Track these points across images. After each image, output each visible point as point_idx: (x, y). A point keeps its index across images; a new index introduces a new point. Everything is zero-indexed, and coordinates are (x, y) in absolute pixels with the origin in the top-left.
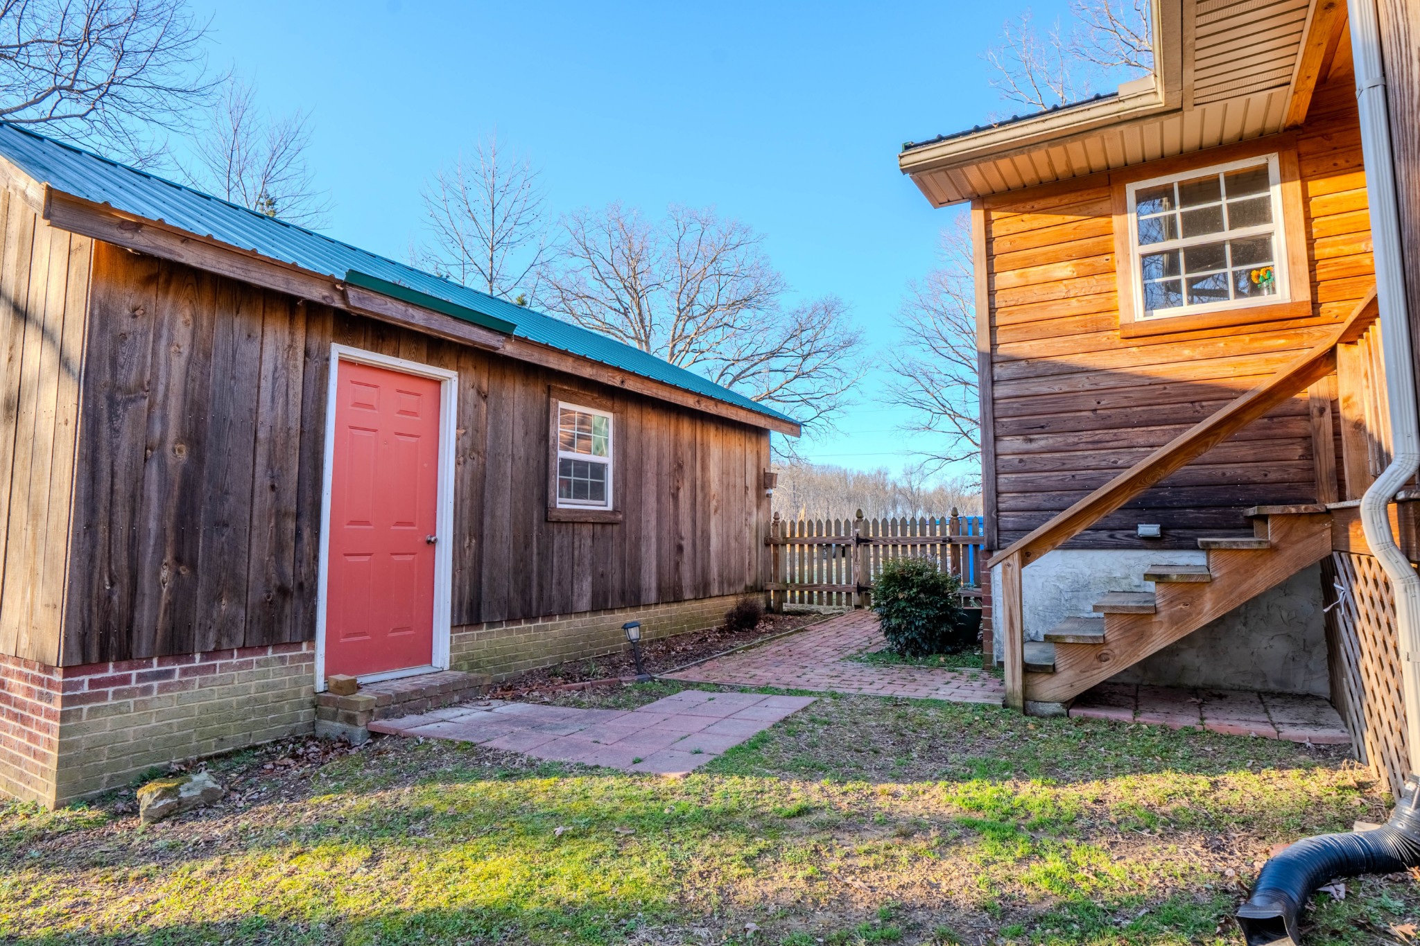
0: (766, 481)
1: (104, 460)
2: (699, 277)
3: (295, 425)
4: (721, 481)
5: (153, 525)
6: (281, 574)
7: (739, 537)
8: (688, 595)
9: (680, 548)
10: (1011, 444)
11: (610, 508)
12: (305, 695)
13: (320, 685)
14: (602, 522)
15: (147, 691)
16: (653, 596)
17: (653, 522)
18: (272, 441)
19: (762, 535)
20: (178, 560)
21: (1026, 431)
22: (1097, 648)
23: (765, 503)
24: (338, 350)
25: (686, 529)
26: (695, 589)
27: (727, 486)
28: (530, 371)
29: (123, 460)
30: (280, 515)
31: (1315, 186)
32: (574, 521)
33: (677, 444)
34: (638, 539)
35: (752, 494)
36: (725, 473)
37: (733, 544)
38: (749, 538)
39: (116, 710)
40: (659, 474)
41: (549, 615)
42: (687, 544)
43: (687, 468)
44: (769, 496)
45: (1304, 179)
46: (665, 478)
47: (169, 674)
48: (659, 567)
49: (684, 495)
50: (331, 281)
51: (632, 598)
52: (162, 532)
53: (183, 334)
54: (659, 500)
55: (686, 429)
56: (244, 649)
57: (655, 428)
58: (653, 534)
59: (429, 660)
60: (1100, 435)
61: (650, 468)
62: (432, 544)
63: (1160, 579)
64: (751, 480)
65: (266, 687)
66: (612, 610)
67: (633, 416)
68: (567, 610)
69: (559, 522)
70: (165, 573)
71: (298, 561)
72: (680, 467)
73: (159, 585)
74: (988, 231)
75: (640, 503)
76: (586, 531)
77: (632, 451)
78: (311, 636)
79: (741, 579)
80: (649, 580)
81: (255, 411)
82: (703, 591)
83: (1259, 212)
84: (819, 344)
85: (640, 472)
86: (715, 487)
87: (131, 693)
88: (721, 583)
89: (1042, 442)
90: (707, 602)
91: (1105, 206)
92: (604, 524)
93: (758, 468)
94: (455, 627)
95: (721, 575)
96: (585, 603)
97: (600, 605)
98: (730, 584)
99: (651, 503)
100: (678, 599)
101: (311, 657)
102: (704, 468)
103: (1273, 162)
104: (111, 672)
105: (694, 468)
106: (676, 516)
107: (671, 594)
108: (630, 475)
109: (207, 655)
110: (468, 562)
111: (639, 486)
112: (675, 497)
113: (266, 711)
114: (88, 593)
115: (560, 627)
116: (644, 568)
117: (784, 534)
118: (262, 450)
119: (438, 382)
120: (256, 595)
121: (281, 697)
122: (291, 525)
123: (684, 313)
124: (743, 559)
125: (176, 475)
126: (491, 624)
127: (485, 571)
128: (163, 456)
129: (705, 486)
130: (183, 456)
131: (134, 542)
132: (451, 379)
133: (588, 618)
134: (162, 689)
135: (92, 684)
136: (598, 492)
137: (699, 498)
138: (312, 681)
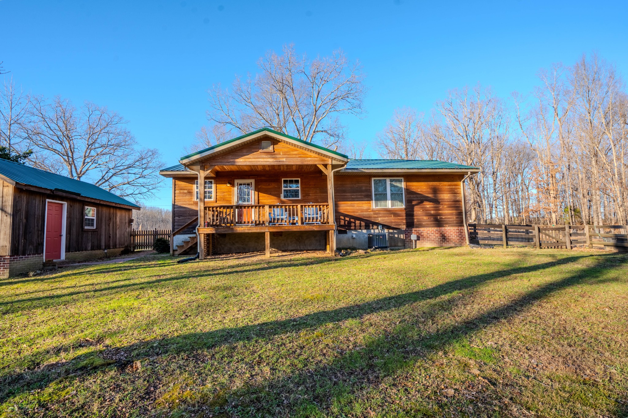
0: (131, 221)
1: (15, 222)
2: (98, 133)
3: (40, 214)
4: (120, 221)
5: (21, 232)
6: (38, 241)
7: (124, 234)
8: (111, 247)
9: (110, 237)
10: (177, 218)
11: (95, 228)
12: (42, 263)
13: (44, 261)
14: (93, 231)
15: (20, 260)
16: (104, 247)
17: (104, 231)
18: (37, 218)
19: (129, 234)
20: (24, 238)
21: (179, 216)
22: (182, 246)
23: (130, 226)
24: (47, 200)
25: (111, 232)
26: (113, 246)
27: (121, 222)
28: (80, 201)
29: (17, 222)
30: (38, 231)
31: (217, 185)
32: (88, 231)
33: (110, 214)
34: (101, 235)
35: (127, 224)
36: (121, 219)
37: (122, 236)
38: (126, 234)
39: (16, 263)
40: (105, 220)
41: (82, 251)
42: (111, 236)
43: (112, 219)
44: (132, 225)
45: (216, 184)
46: (107, 221)
47: (23, 258)
48: (105, 241)
49: (111, 225)
50: (51, 190)
51: (99, 248)
52: (22, 233)
53: (25, 199)
54: (105, 226)
55: (112, 210)
56: (33, 254)
57: (105, 211)
58: (104, 234)
59: (60, 258)
60: (190, 217)
61: (104, 219)
62: (61, 236)
63: (190, 237)
64: (127, 221)
65: (36, 261)
66: (95, 250)
67: (100, 209)
68: (86, 250)
69: (85, 231)
70: (23, 241)
71: (41, 239)
72: (110, 219)
73: (22, 242)
74: (175, 183)
75: (101, 227)
76: (90, 233)
77: (100, 216)
78: (43, 252)
79: (124, 244)
80: (103, 244)
81: (35, 213)
82: (115, 246)
83: (211, 188)
84: (150, 165)
85: (101, 220)
86: (118, 222)
87: (18, 260)
88: (119, 245)
89: (181, 218)
90: (116, 249)
91: (192, 183)
92: (94, 232)
93: (129, 218)
94: (66, 252)
95: (119, 243)
96: (89, 248)
97: (92, 249)
98: (121, 245)
99: (104, 227)
100: (109, 248)
101: (42, 256)
102: (116, 219)
103: (213, 181)
104: (15, 257)
105: (113, 219)
106: (109, 230)
107: (108, 247)
108: (99, 221)
109: (28, 255)
110: (68, 239)
111: (101, 223)
112: (109, 225)
113: (36, 265)
114: (13, 244)
115: (85, 253)
116: (102, 241)
117: (135, 233)
118: (36, 219)
119: (62, 204)
120: (35, 245)
121: (38, 263)
122: (40, 232)
123: (90, 146)
124: (125, 239)
125: (24, 224)
126: (72, 252)
127: (71, 241)
128: (22, 221)
129: (116, 222)
130: (25, 221)
131: (19, 235)
132: (65, 204)
133: (90, 251)
134: (22, 260)
135: (13, 258)
136: (93, 225)
137: (114, 225)
138: (43, 260)
